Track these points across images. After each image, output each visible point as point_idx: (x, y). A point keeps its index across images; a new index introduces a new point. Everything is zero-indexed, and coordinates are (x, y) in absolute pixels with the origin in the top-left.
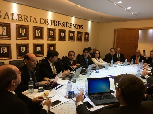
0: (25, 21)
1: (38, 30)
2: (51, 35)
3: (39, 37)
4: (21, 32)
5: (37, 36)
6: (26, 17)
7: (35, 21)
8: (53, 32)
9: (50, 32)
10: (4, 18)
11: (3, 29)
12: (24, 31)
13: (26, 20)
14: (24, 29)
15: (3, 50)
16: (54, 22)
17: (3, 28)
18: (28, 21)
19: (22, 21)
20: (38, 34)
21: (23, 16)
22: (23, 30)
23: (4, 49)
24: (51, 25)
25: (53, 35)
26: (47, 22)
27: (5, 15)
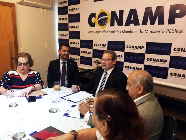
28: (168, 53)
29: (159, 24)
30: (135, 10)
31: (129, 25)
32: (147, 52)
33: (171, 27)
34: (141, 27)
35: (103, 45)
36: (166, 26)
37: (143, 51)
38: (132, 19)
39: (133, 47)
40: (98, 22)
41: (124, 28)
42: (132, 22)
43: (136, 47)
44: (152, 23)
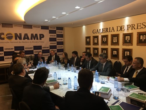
1: (115, 37)
2: (128, 39)
3: (115, 43)
5: (114, 42)
6: (107, 29)
7: (113, 30)
8: (129, 37)
9: (126, 37)
10: (96, 33)
16: (131, 26)
18: (108, 32)
20: (115, 41)
21: (105, 29)
24: (128, 29)
25: (129, 39)
26: (124, 28)
27: (97, 31)
28: (41, 49)
29: (37, 39)
30: (27, 34)
31: (25, 39)
32: (34, 49)
33: (40, 40)
34: (30, 40)
35: (11, 49)
36: (39, 40)
37: (32, 49)
38: (26, 37)
39: (28, 48)
40: (7, 37)
41: (22, 40)
42: (26, 38)
43: (29, 48)
44: (34, 39)
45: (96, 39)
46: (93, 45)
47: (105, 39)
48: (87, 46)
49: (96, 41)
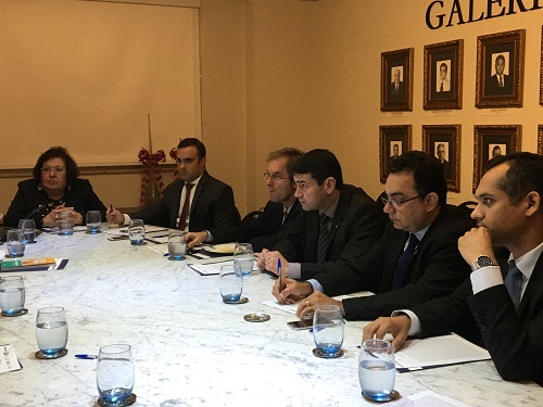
0: (511, 11)
4: (493, 73)
10: (450, 25)
11: (443, 68)
12: (504, 64)
13: (516, 7)
14: (506, 55)
15: (439, 152)
17: (443, 65)
18: (523, 9)
19: (502, 14)
22: (501, 61)
23: (442, 149)
27: (453, 12)
45: (448, 63)
46: (425, 108)
47: (501, 65)
48: (389, 114)
49: (444, 83)
